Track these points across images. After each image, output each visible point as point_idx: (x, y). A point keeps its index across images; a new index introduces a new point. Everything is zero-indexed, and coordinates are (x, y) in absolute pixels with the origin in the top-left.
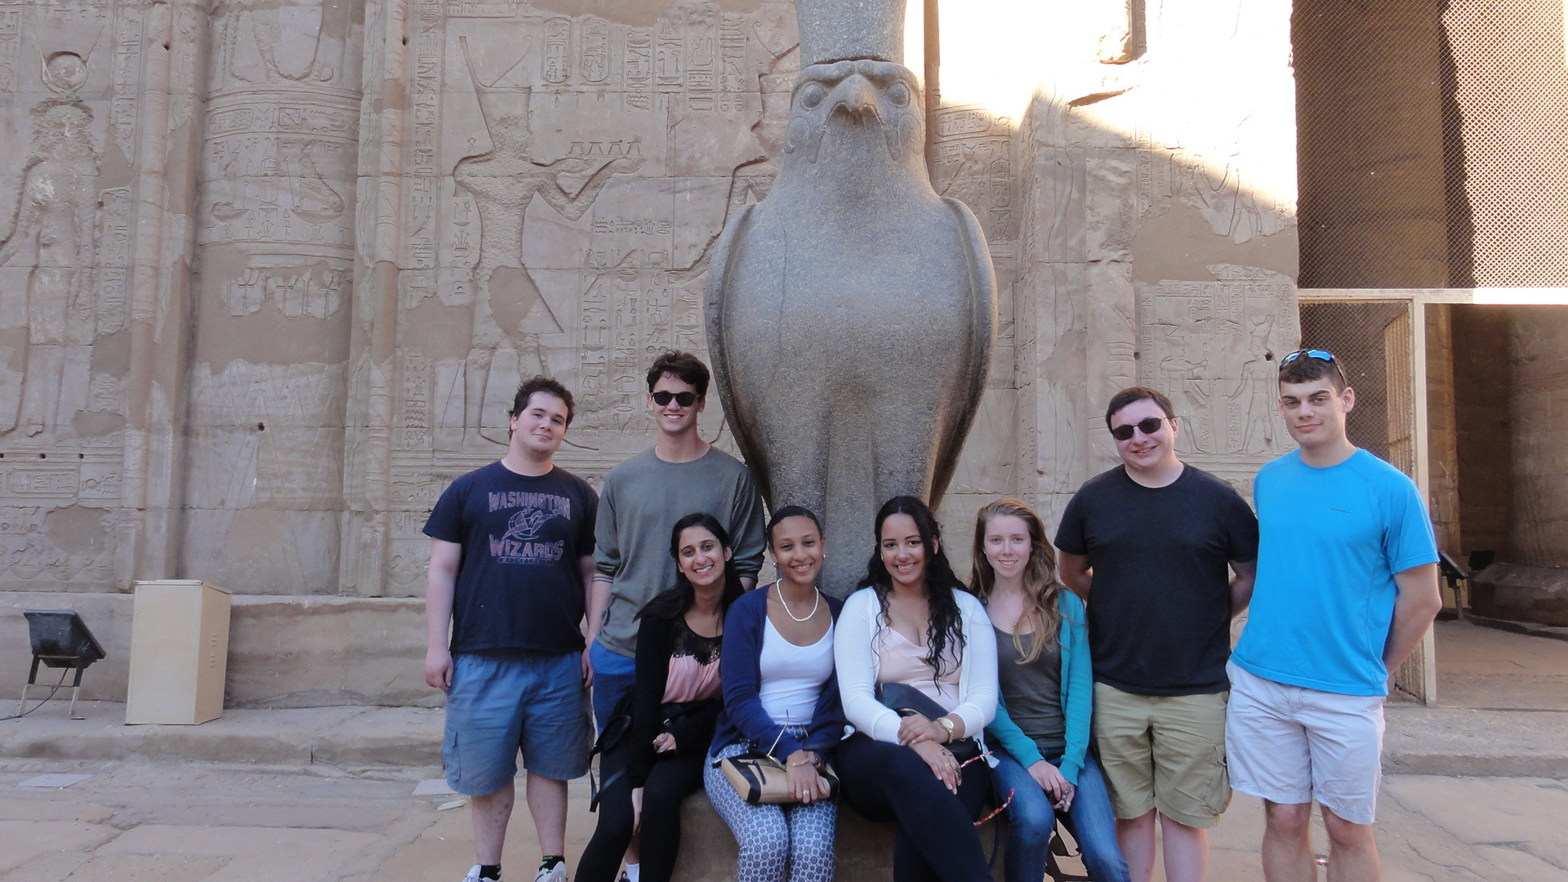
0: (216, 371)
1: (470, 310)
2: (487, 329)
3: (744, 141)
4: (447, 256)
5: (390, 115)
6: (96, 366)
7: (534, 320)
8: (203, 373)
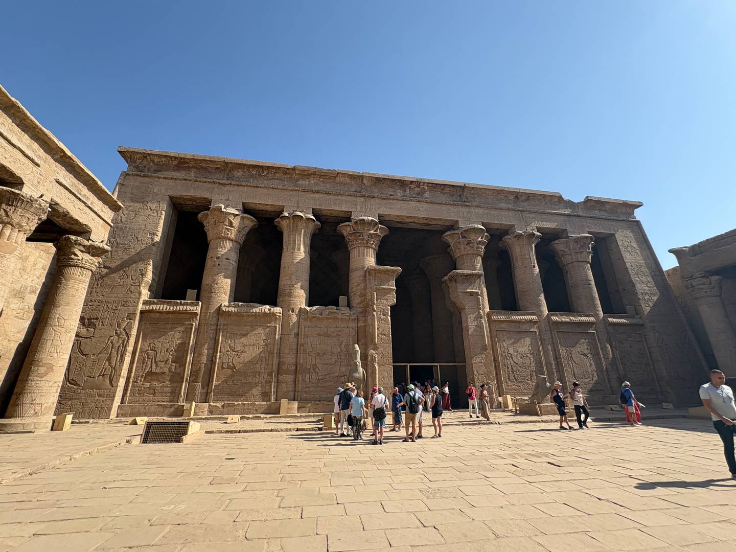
0: (281, 376)
1: (310, 369)
2: (312, 371)
3: (339, 350)
4: (308, 363)
5: (302, 347)
6: (268, 375)
7: (317, 370)
8: (280, 376)
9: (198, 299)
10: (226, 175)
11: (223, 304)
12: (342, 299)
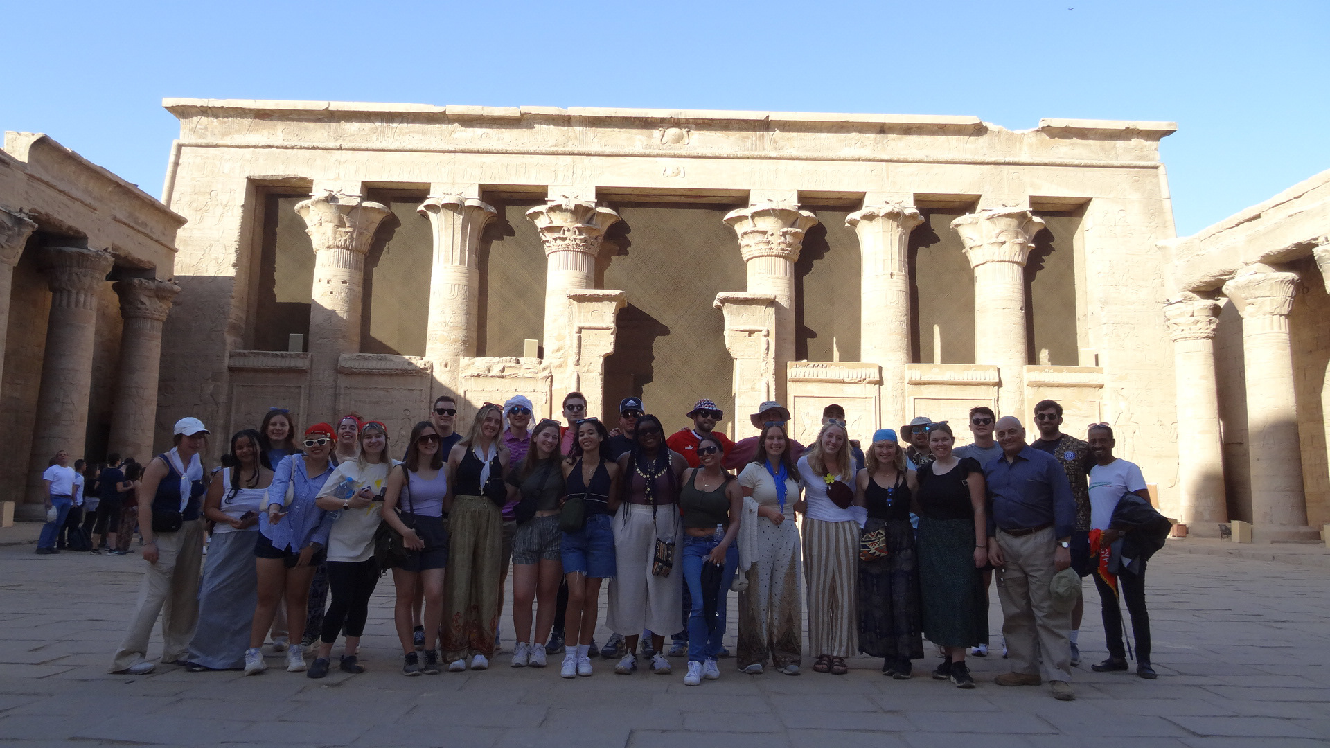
9: (305, 348)
10: (332, 133)
11: (342, 355)
12: (530, 345)
